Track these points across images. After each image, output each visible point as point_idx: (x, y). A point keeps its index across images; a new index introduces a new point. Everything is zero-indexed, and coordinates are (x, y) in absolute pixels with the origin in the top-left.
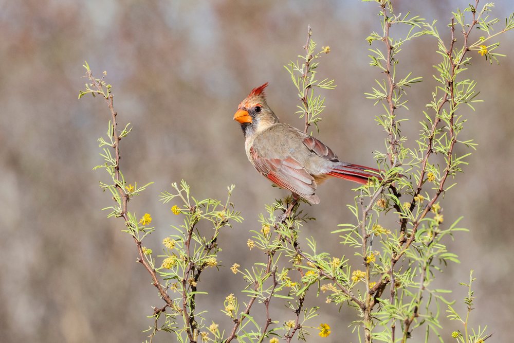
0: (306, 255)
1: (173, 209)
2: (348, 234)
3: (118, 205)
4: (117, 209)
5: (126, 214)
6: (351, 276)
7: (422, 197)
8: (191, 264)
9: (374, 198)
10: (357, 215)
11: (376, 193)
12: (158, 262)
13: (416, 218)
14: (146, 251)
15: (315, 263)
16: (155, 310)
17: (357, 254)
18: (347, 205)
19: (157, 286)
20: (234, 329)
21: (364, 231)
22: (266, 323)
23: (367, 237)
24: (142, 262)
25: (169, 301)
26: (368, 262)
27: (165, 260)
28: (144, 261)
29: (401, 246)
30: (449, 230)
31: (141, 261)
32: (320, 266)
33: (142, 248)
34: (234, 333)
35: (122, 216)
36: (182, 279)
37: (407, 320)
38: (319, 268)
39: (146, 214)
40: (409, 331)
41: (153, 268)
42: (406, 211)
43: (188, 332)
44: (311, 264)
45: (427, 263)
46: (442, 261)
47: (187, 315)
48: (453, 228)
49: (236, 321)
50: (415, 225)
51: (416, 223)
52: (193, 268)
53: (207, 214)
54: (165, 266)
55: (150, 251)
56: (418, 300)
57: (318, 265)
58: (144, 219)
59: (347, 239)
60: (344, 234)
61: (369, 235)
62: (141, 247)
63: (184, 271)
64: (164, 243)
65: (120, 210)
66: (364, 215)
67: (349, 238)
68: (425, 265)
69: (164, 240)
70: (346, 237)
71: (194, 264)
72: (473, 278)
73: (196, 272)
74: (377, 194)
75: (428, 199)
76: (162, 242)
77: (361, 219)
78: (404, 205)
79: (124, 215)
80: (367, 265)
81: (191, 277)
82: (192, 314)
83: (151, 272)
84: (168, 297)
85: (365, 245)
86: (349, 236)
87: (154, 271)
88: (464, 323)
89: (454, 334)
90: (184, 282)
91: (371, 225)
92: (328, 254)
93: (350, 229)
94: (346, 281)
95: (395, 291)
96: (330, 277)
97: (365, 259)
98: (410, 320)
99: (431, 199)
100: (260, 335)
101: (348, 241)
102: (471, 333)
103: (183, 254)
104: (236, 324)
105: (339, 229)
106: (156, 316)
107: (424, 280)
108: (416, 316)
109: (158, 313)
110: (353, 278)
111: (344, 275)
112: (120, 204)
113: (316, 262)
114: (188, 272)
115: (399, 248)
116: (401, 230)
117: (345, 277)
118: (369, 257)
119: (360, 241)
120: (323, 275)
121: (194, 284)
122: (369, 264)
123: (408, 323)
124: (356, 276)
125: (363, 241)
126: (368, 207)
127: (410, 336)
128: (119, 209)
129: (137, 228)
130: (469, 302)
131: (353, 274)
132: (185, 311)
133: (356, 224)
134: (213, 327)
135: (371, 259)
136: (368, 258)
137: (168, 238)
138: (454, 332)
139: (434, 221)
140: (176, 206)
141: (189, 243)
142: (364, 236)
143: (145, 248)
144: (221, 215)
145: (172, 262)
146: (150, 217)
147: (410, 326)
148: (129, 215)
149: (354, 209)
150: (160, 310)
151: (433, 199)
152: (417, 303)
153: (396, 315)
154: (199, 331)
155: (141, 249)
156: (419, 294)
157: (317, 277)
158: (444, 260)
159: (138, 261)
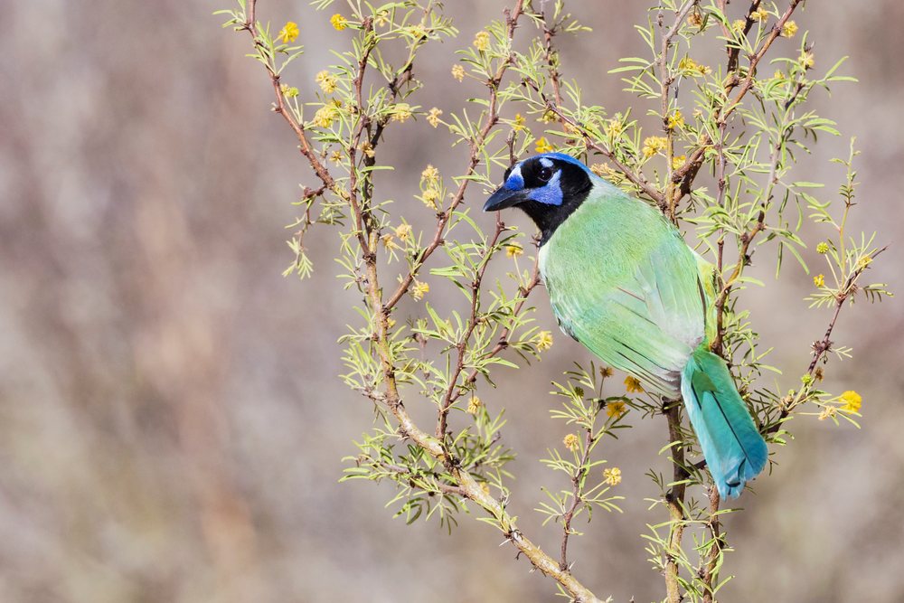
0: (562, 111)
1: (333, 20)
2: (637, 77)
3: (241, 10)
4: (239, 17)
5: (254, 26)
6: (642, 146)
7: (765, 12)
8: (364, 120)
9: (682, 14)
10: (651, 45)
11: (685, 5)
12: (309, 114)
13: (755, 48)
14: (289, 91)
15: (578, 127)
16: (306, 191)
17: (652, 112)
18: (636, 26)
19: (306, 154)
20: (439, 230)
21: (664, 73)
22: (496, 229)
23: (669, 84)
24: (281, 112)
25: (329, 180)
26: (670, 126)
27: (319, 112)
28: (284, 111)
29: (728, 93)
30: (824, 80)
31: (279, 110)
32: (588, 133)
33: (281, 85)
34: (439, 236)
35: (247, 28)
36: (348, 147)
37: (745, 235)
38: (585, 135)
39: (289, 23)
40: (748, 253)
41: (301, 122)
42: (738, 35)
43: (359, 237)
44: (572, 128)
45: (783, 137)
46: (809, 132)
47: (357, 208)
48: (830, 77)
49: (441, 216)
50: (754, 61)
51: (755, 57)
52: (368, 126)
53: (390, 32)
54: (319, 123)
55: (295, 90)
56: (766, 202)
57: (583, 130)
58: (285, 32)
59: (635, 84)
60: (629, 75)
61: (673, 80)
62: (279, 85)
63: (351, 133)
64: (317, 80)
65: (242, 18)
66: (664, 44)
67: (638, 83)
68: (780, 139)
69: (318, 76)
70: (634, 81)
71: (369, 120)
72: (855, 151)
73: (374, 133)
74: (686, 8)
75: (776, 13)
76: (315, 78)
77: (658, 51)
78: (734, 25)
79: (251, 27)
80: (670, 131)
81: (365, 141)
82: (366, 207)
83: (297, 128)
84: (326, 173)
85: (665, 97)
86: (638, 80)
87: (302, 127)
88: (838, 228)
89: (822, 246)
90: (353, 151)
91: (677, 62)
92: (601, 108)
93: (641, 68)
94: (634, 153)
95: (725, 179)
96: (605, 152)
97: (666, 122)
98: (749, 235)
99: (781, 14)
100: (486, 250)
101: (636, 88)
102: (849, 247)
103: (351, 99)
104: (442, 221)
105: (623, 66)
106: (308, 202)
107: (777, 167)
108: (761, 228)
109: (310, 196)
110: (646, 150)
111: (630, 144)
112: (244, 8)
113: (580, 124)
114: (359, 135)
115: (725, 100)
116: (729, 70)
117: (631, 147)
118: (672, 118)
119: (657, 89)
120: (593, 147)
121: (371, 153)
122: (672, 130)
123: (746, 241)
124: (651, 146)
125: (663, 89)
126: (672, 29)
127: (750, 261)
128: (242, 15)
129: (271, 50)
130: (848, 194)
131: (646, 142)
132: (355, 202)
133: (651, 60)
134: (404, 229)
135: (677, 121)
136: (670, 120)
137: (325, 72)
138: (821, 244)
139: (798, 64)
140: (339, 15)
141: (361, 84)
142: (665, 81)
143: (286, 85)
144: (417, 32)
145: (331, 114)
146: (295, 29)
147: (750, 246)
148: (258, 26)
149: (646, 33)
150: (314, 192)
151: (785, 15)
152: (763, 205)
153: (727, 225)
154: (379, 235)
155: (280, 89)
156: (768, 190)
157: (583, 150)
158: (812, 131)
159: (274, 109)
